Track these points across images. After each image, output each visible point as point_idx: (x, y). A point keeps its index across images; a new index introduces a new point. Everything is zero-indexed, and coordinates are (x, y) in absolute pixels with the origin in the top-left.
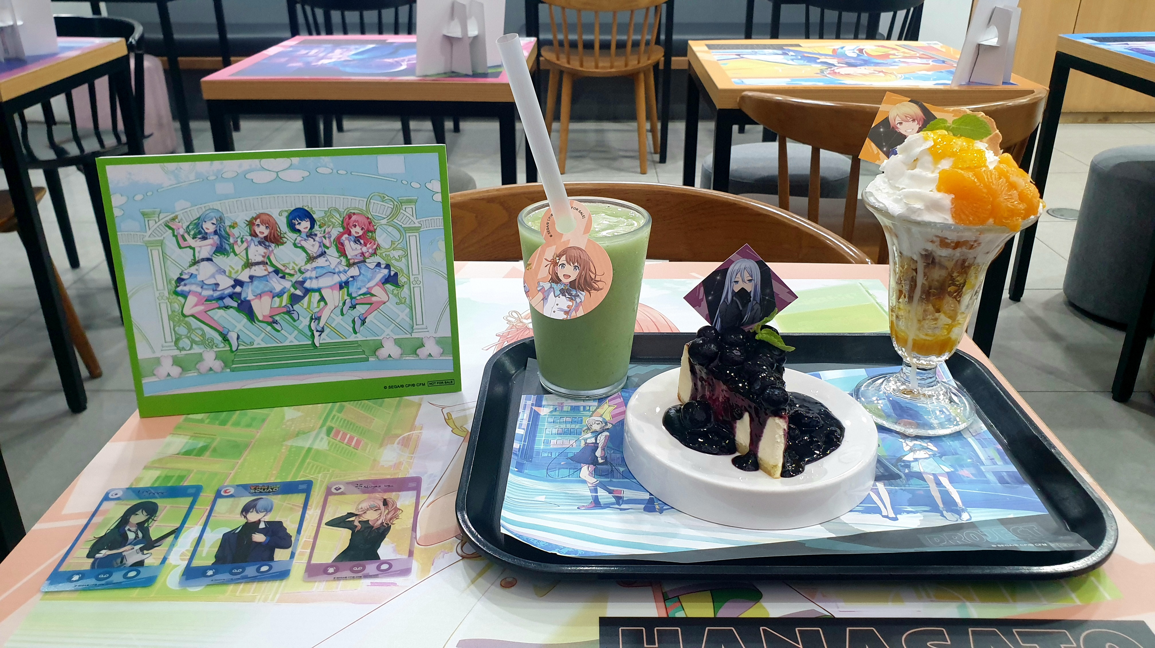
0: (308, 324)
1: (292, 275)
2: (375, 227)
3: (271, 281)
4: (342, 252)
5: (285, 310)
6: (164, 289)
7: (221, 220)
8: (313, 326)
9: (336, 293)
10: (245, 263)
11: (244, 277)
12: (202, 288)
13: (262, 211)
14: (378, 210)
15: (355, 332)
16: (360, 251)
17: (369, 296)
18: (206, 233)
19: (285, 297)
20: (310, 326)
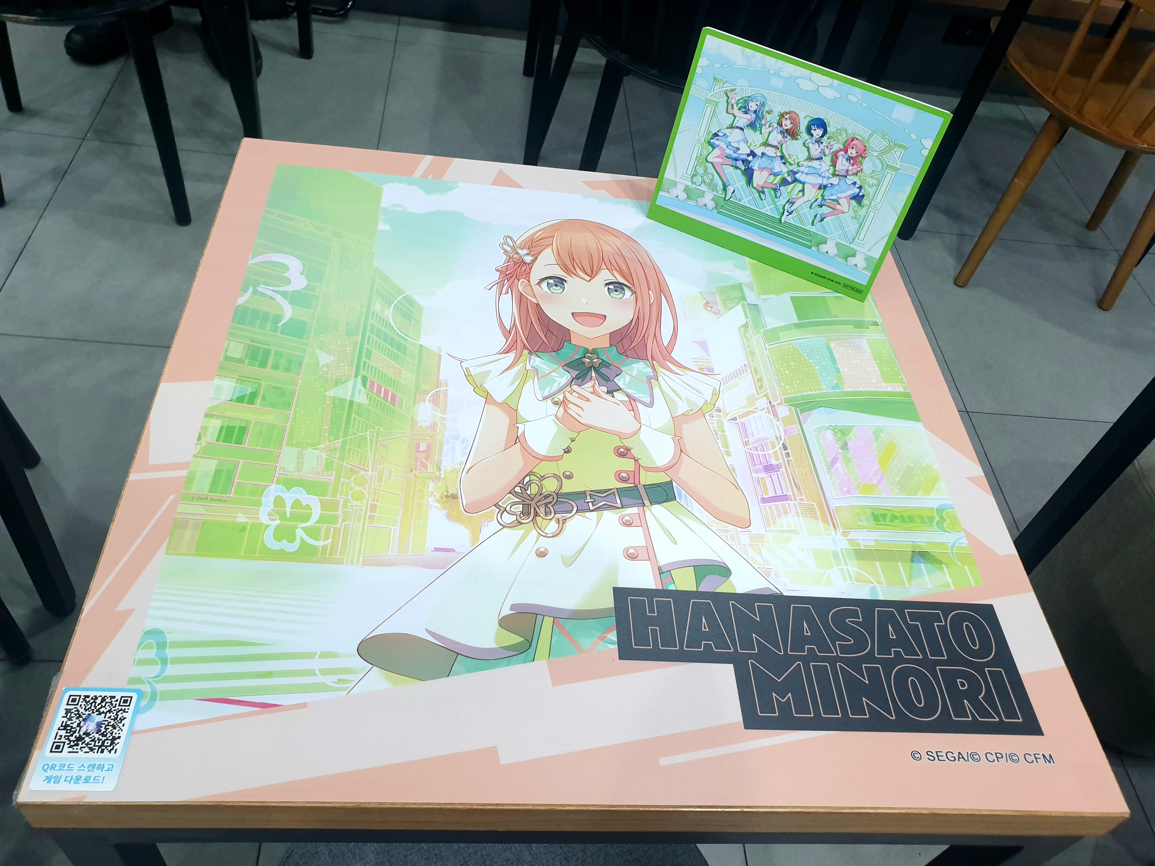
0: (784, 204)
1: (791, 165)
2: (867, 155)
3: (775, 164)
4: (834, 164)
5: (774, 187)
6: (702, 137)
7: (763, 104)
8: (787, 206)
9: (814, 190)
10: (764, 142)
11: (758, 152)
12: (727, 146)
13: (794, 110)
14: (876, 143)
15: (813, 224)
16: (847, 168)
17: (836, 202)
18: (749, 110)
19: (779, 177)
20: (784, 206)
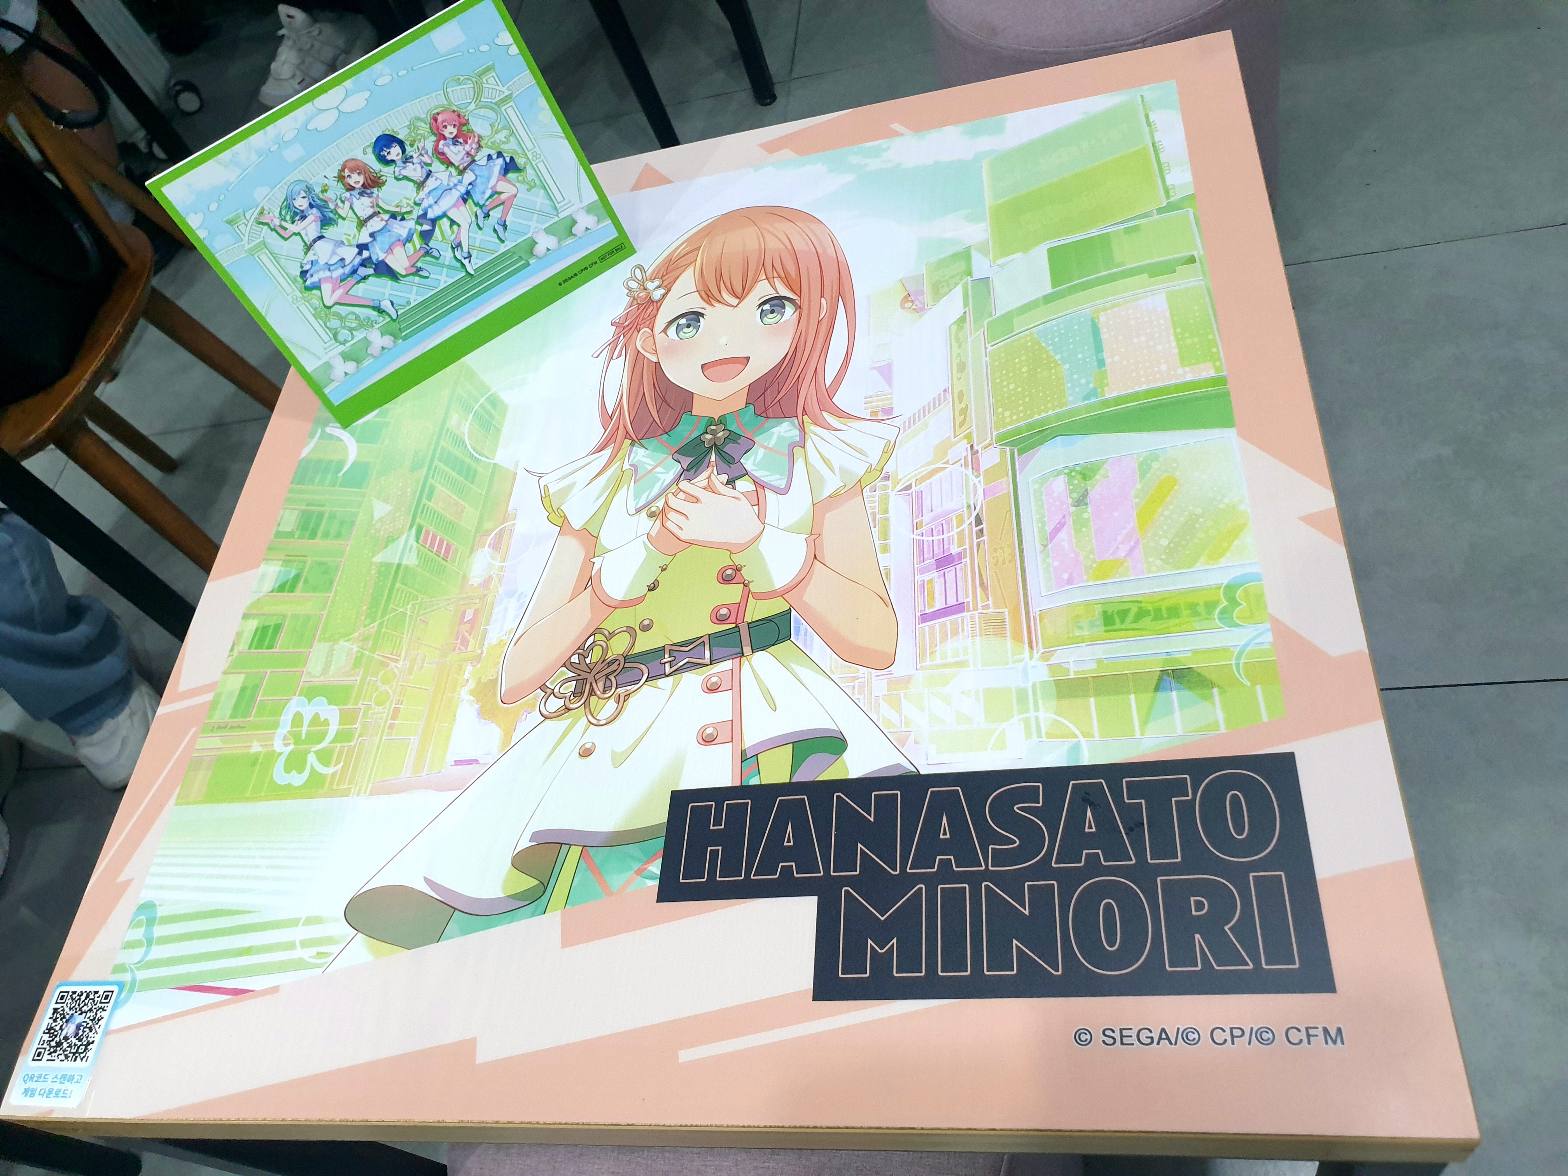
0: (452, 255)
2: (466, 118)
6: (294, 291)
7: (309, 189)
8: (458, 255)
9: (462, 209)
10: (358, 224)
13: (344, 159)
14: (459, 97)
15: (503, 241)
20: (455, 257)
